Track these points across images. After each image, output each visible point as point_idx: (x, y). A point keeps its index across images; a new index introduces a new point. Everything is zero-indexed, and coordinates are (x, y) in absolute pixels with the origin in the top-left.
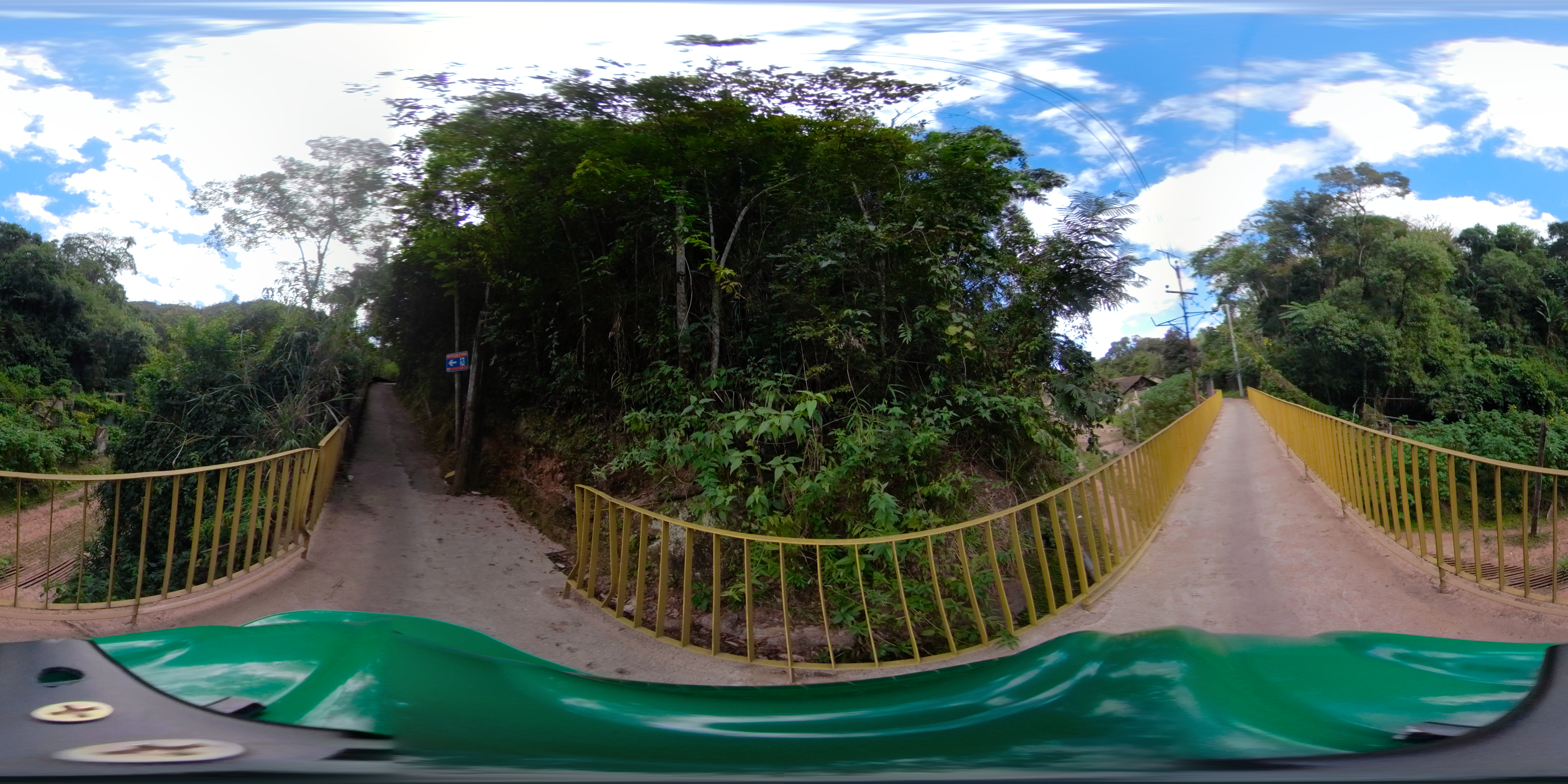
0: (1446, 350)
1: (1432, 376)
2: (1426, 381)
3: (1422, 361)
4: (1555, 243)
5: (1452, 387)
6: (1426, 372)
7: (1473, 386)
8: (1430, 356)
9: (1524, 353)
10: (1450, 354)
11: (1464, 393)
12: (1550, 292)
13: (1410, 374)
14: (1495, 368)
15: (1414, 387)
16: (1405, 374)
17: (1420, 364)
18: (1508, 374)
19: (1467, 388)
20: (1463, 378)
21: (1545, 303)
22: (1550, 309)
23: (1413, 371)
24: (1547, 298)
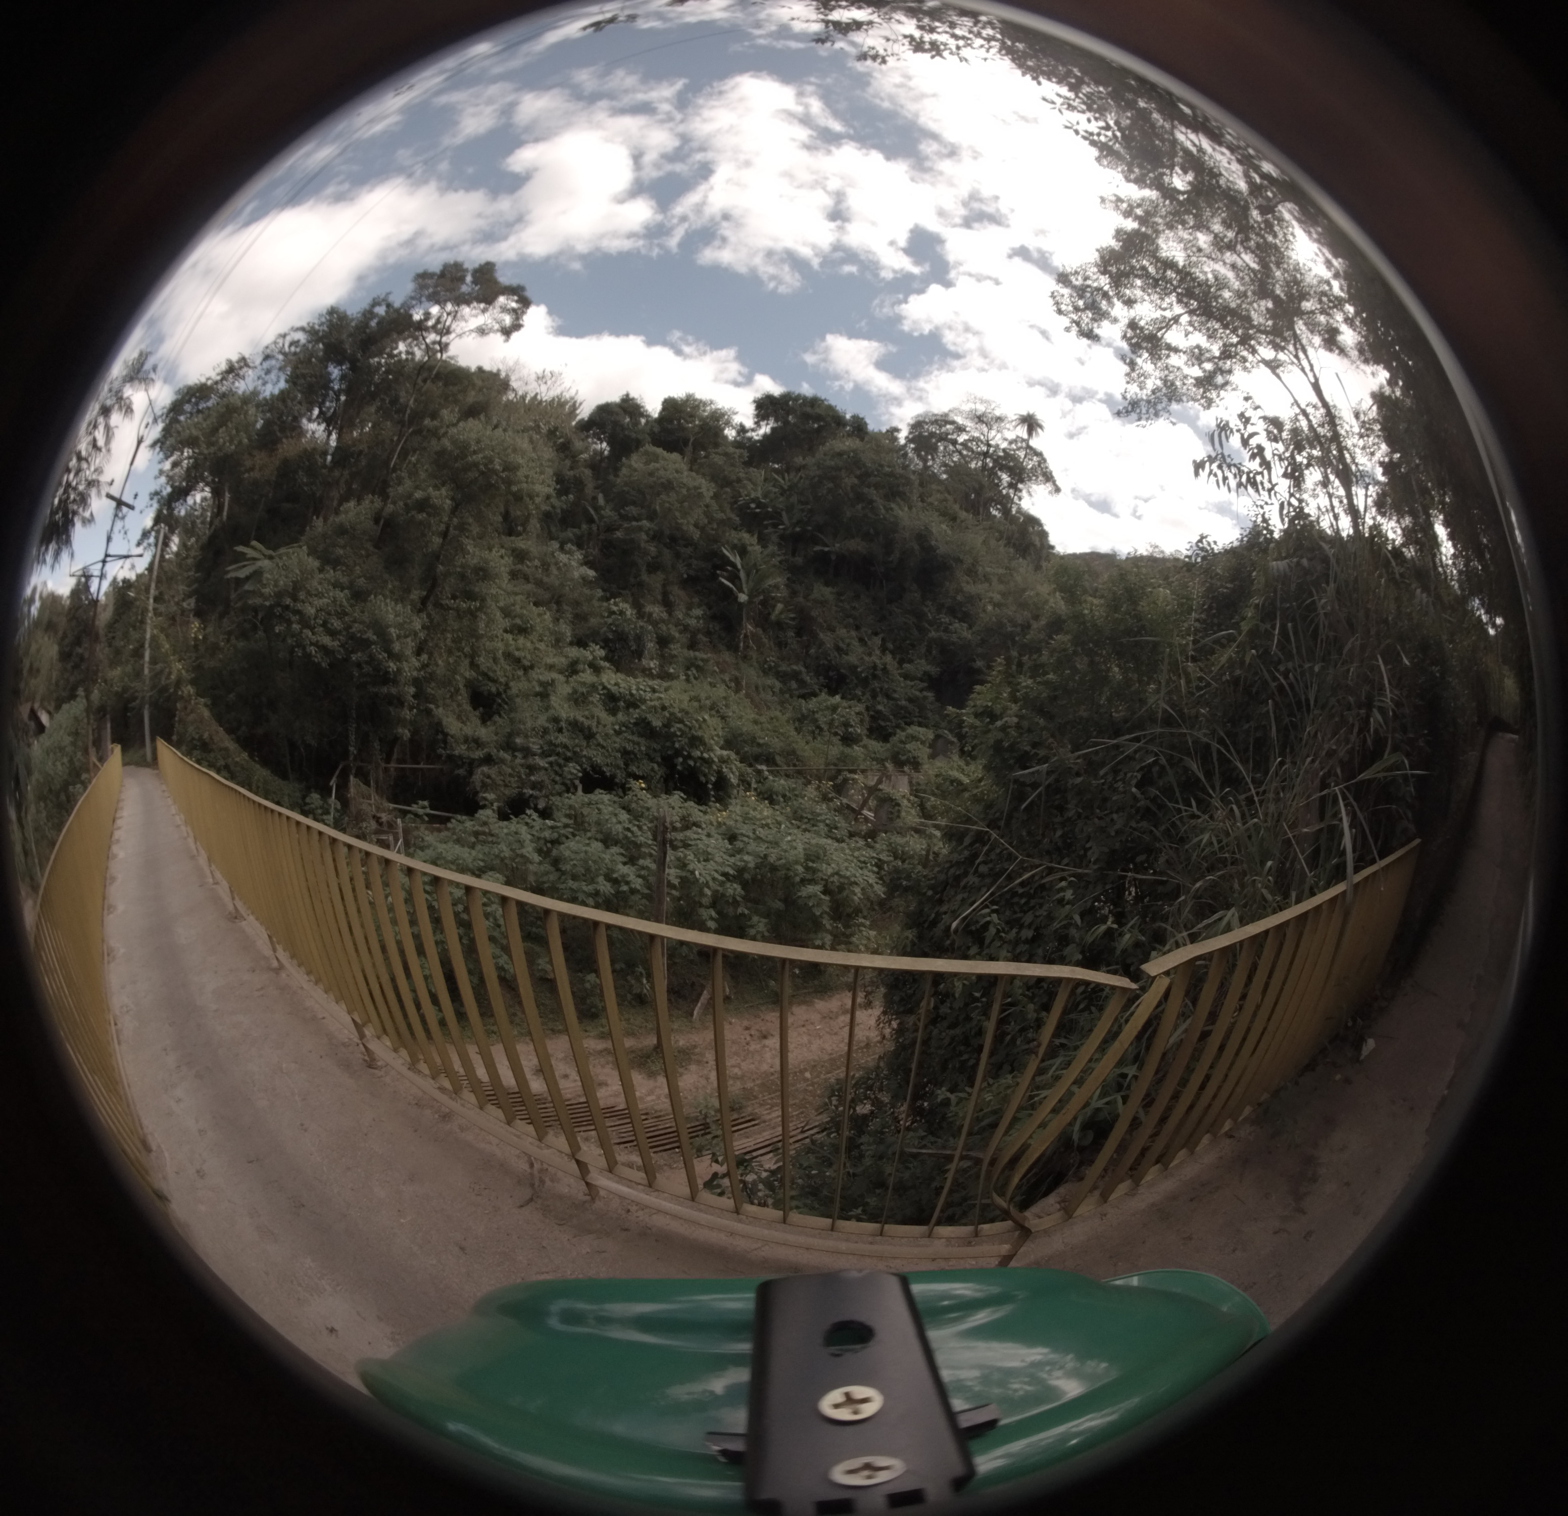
0: (518, 661)
1: (485, 719)
2: (474, 727)
3: (469, 684)
4: (765, 436)
5: (518, 741)
6: (475, 709)
7: (563, 739)
8: (485, 675)
9: (688, 668)
10: (526, 669)
11: (544, 754)
12: (749, 539)
13: (439, 712)
14: (612, 701)
15: (445, 742)
16: (429, 712)
17: (463, 690)
18: (635, 714)
19: (550, 743)
20: (542, 721)
21: (738, 561)
22: (748, 575)
23: (445, 706)
24: (743, 551)
